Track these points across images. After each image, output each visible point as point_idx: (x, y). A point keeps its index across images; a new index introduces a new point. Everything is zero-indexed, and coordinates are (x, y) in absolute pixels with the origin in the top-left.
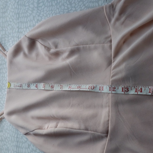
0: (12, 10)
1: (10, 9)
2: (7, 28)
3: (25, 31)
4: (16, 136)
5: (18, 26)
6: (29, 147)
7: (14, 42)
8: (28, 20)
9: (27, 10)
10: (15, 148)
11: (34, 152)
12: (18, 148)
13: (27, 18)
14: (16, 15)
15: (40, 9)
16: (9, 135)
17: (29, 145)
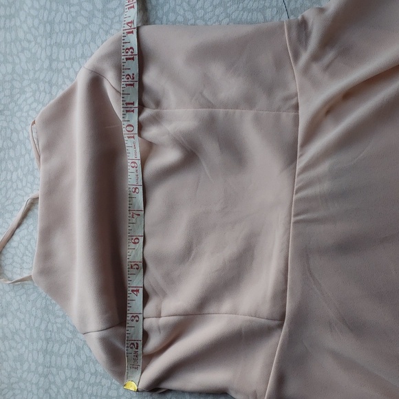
0: (33, 12)
1: (27, 9)
2: (19, 57)
3: (68, 69)
4: (43, 327)
5: (49, 54)
6: (78, 353)
7: (38, 94)
8: (77, 40)
9: (74, 14)
10: (41, 356)
11: (91, 363)
12: (48, 356)
13: (74, 36)
14: (45, 27)
15: (111, 15)
16: (23, 324)
17: (78, 349)
